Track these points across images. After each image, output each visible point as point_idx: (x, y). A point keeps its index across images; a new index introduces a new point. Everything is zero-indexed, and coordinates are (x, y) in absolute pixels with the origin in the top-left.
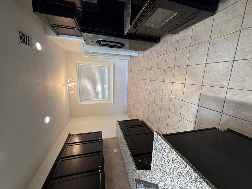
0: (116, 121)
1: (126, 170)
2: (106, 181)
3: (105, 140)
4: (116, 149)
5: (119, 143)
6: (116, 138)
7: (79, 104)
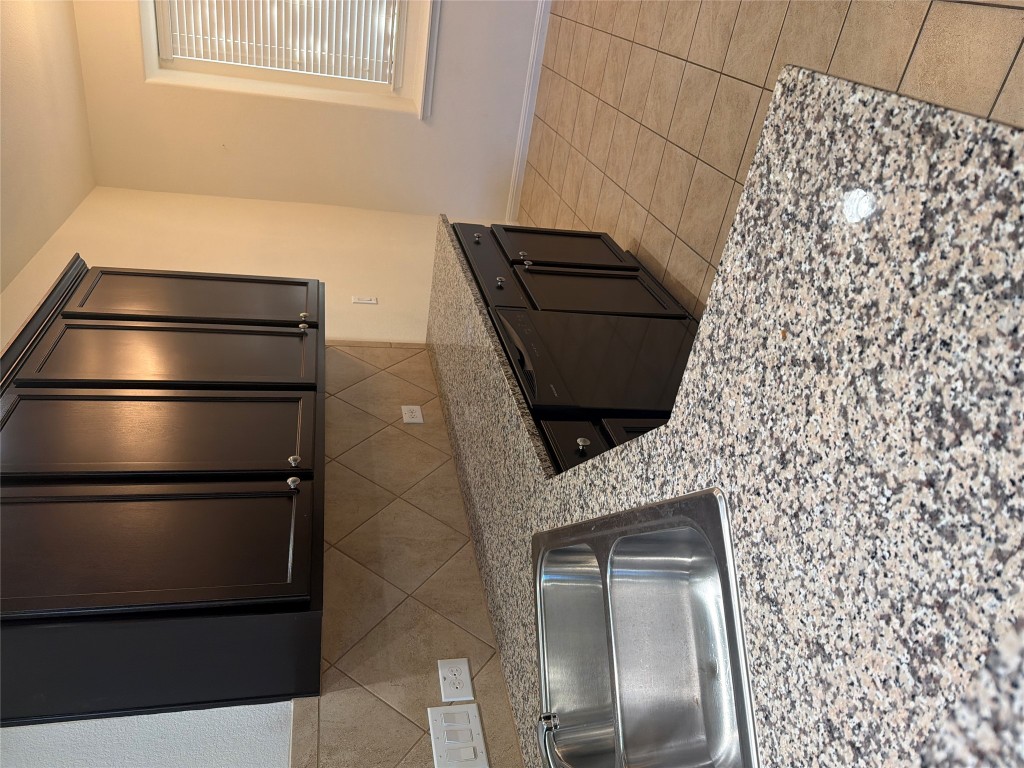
0: (437, 219)
1: (472, 518)
2: (332, 560)
3: (347, 350)
4: (417, 408)
5: (445, 370)
6: (428, 348)
7: (148, 80)
